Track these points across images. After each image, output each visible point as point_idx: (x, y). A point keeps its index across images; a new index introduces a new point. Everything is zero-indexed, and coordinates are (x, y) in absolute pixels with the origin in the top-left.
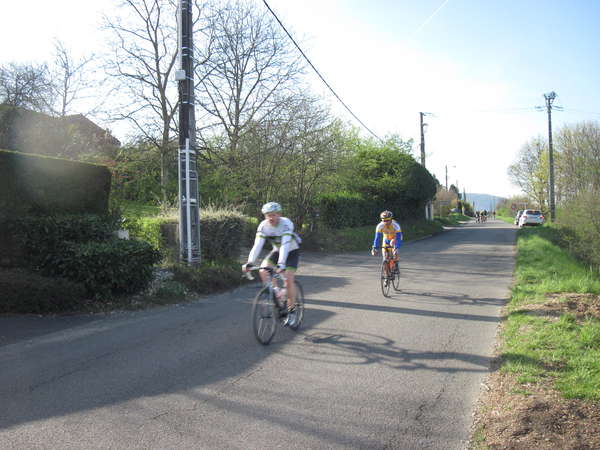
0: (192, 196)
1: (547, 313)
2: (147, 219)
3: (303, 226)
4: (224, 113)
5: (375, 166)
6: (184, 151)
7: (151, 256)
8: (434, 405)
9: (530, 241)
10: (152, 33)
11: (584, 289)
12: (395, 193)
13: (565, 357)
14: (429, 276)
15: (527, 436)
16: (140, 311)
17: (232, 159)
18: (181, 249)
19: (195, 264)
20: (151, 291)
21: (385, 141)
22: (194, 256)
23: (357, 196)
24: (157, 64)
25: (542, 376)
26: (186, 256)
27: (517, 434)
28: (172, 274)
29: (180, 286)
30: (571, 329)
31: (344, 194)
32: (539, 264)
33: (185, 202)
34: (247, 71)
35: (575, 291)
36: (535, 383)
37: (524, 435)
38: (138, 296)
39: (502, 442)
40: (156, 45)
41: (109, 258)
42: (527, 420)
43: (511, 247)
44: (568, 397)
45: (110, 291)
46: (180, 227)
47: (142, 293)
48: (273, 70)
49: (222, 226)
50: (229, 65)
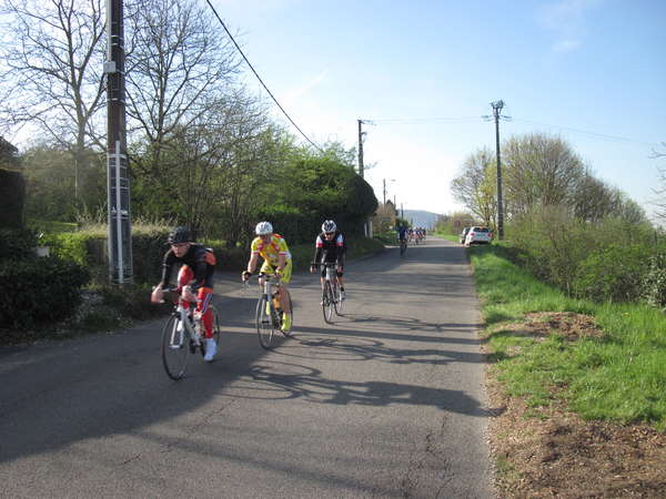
0: (123, 207)
1: (531, 334)
2: (69, 234)
3: (238, 244)
4: (146, 116)
5: (315, 177)
6: (114, 155)
7: (79, 276)
8: (442, 435)
9: (484, 260)
10: (65, 20)
11: (561, 308)
12: (336, 207)
13: (566, 378)
14: (379, 297)
15: (558, 463)
16: (69, 341)
17: (155, 168)
18: (111, 269)
19: (127, 285)
20: (79, 318)
21: (324, 150)
22: (126, 276)
23: (296, 211)
24: (71, 57)
25: (551, 398)
26: (116, 276)
27: (547, 460)
28: (101, 298)
29: (112, 311)
30: (562, 349)
31: (282, 209)
32: (502, 283)
33: (116, 215)
34: (173, 67)
35: (552, 310)
36: (547, 405)
37: (554, 460)
38: (64, 324)
39: (535, 469)
40: (69, 35)
41: (30, 280)
42: (552, 445)
43: (465, 266)
44: (588, 419)
45: (31, 318)
46: (109, 243)
47: (67, 320)
48: (203, 68)
49: (154, 242)
50: (152, 60)
